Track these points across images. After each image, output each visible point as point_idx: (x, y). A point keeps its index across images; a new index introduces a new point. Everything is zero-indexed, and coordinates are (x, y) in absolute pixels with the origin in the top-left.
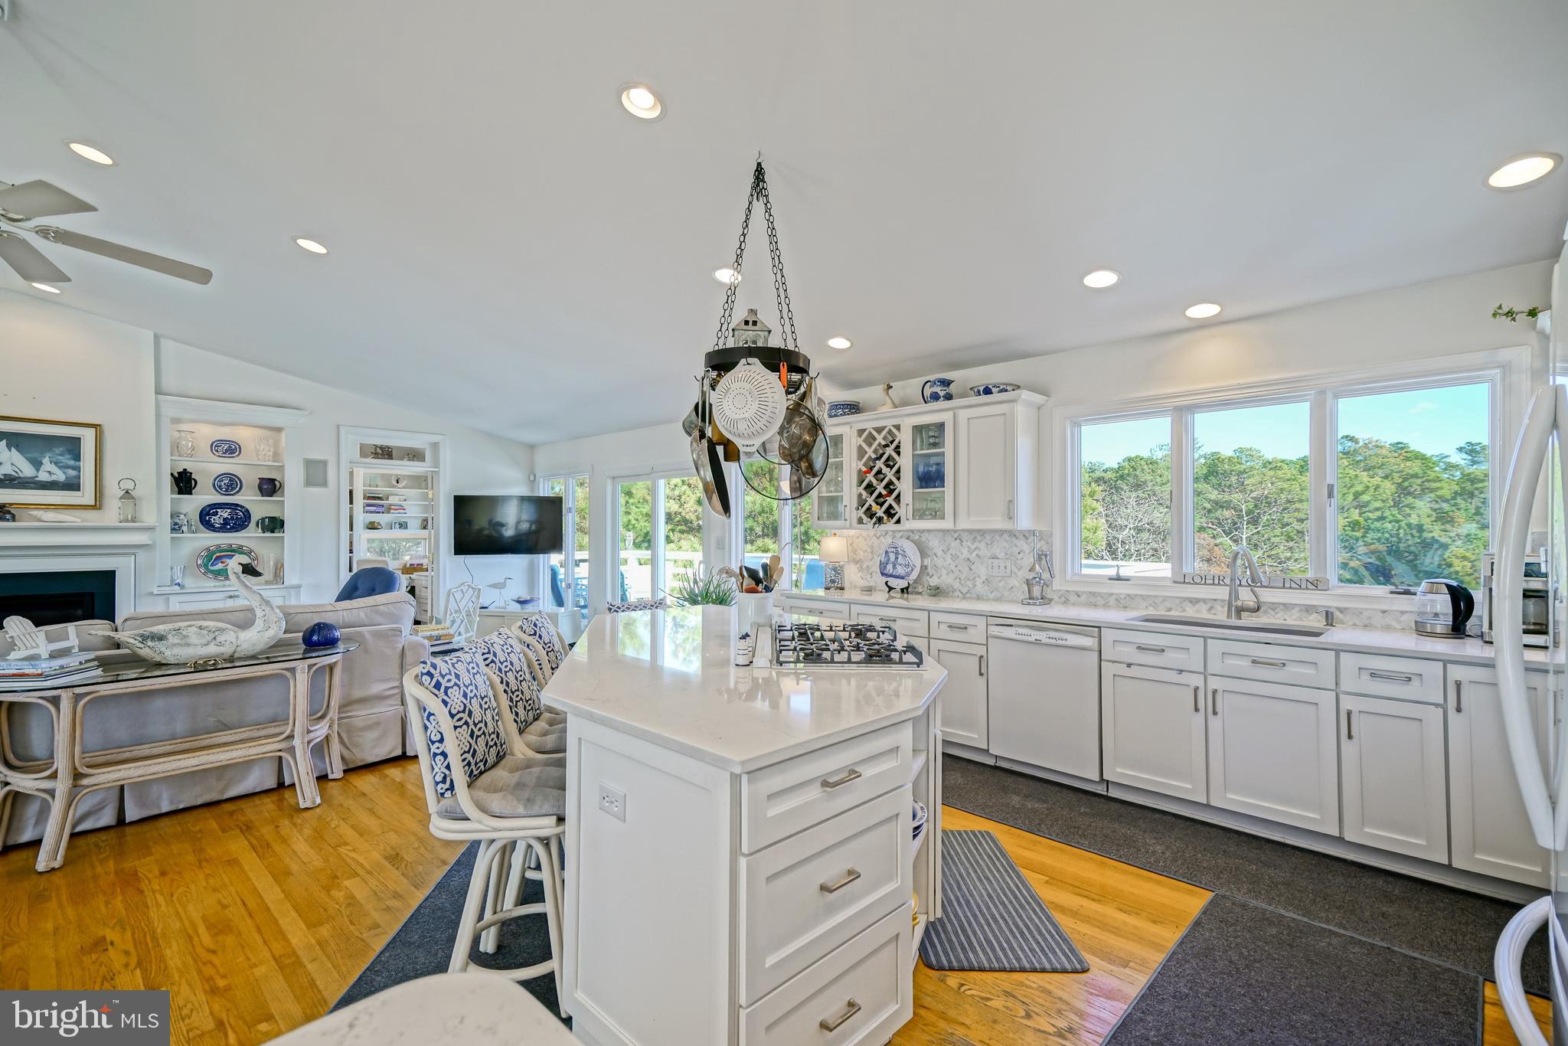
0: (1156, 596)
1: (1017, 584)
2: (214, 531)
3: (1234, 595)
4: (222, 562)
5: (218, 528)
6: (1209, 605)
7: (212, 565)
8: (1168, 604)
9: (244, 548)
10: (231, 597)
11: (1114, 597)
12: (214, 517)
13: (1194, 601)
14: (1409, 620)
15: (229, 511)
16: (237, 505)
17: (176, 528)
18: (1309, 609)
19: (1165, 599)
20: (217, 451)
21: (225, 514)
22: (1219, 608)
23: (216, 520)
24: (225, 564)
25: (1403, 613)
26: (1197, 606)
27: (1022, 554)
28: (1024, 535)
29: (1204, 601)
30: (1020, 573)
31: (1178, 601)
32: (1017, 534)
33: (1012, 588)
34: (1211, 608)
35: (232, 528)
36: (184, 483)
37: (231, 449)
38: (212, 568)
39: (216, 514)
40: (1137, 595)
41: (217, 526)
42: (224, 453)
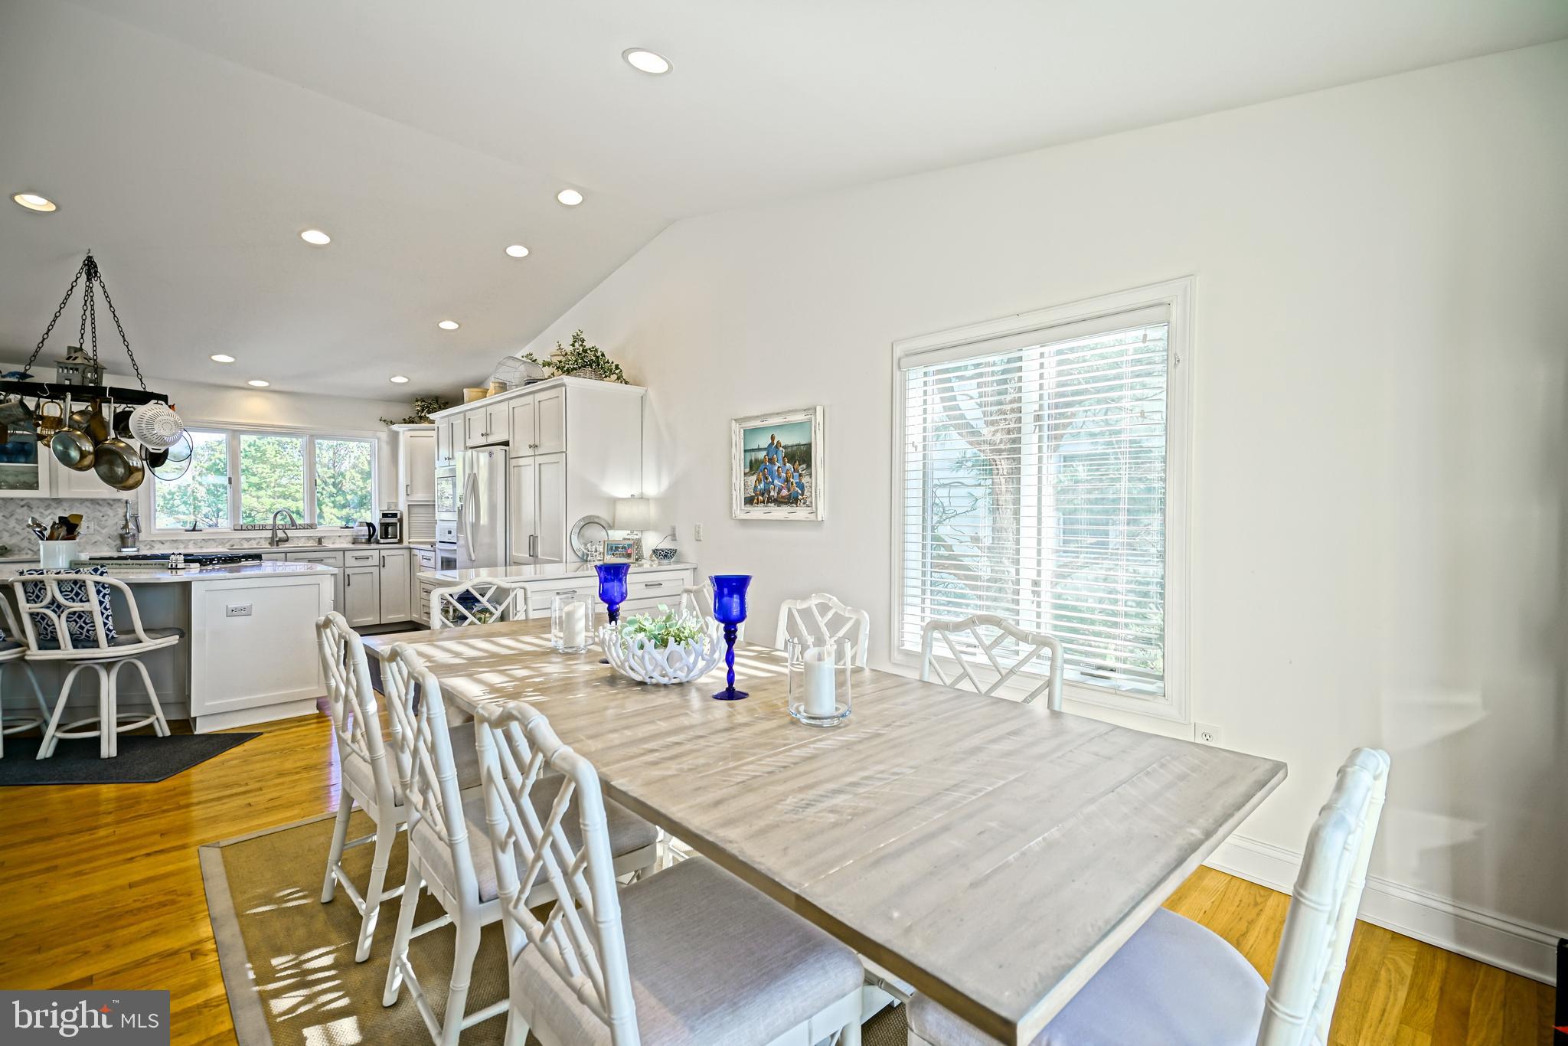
0: (224, 539)
1: (101, 539)
3: (274, 534)
6: (257, 541)
8: (231, 543)
11: (192, 542)
13: (248, 540)
14: (350, 539)
18: (309, 538)
19: (230, 540)
22: (263, 542)
25: (347, 536)
26: (250, 542)
27: (105, 518)
28: (108, 503)
29: (254, 539)
30: (104, 531)
31: (238, 540)
32: (101, 502)
33: (95, 542)
34: (259, 543)
40: (210, 539)
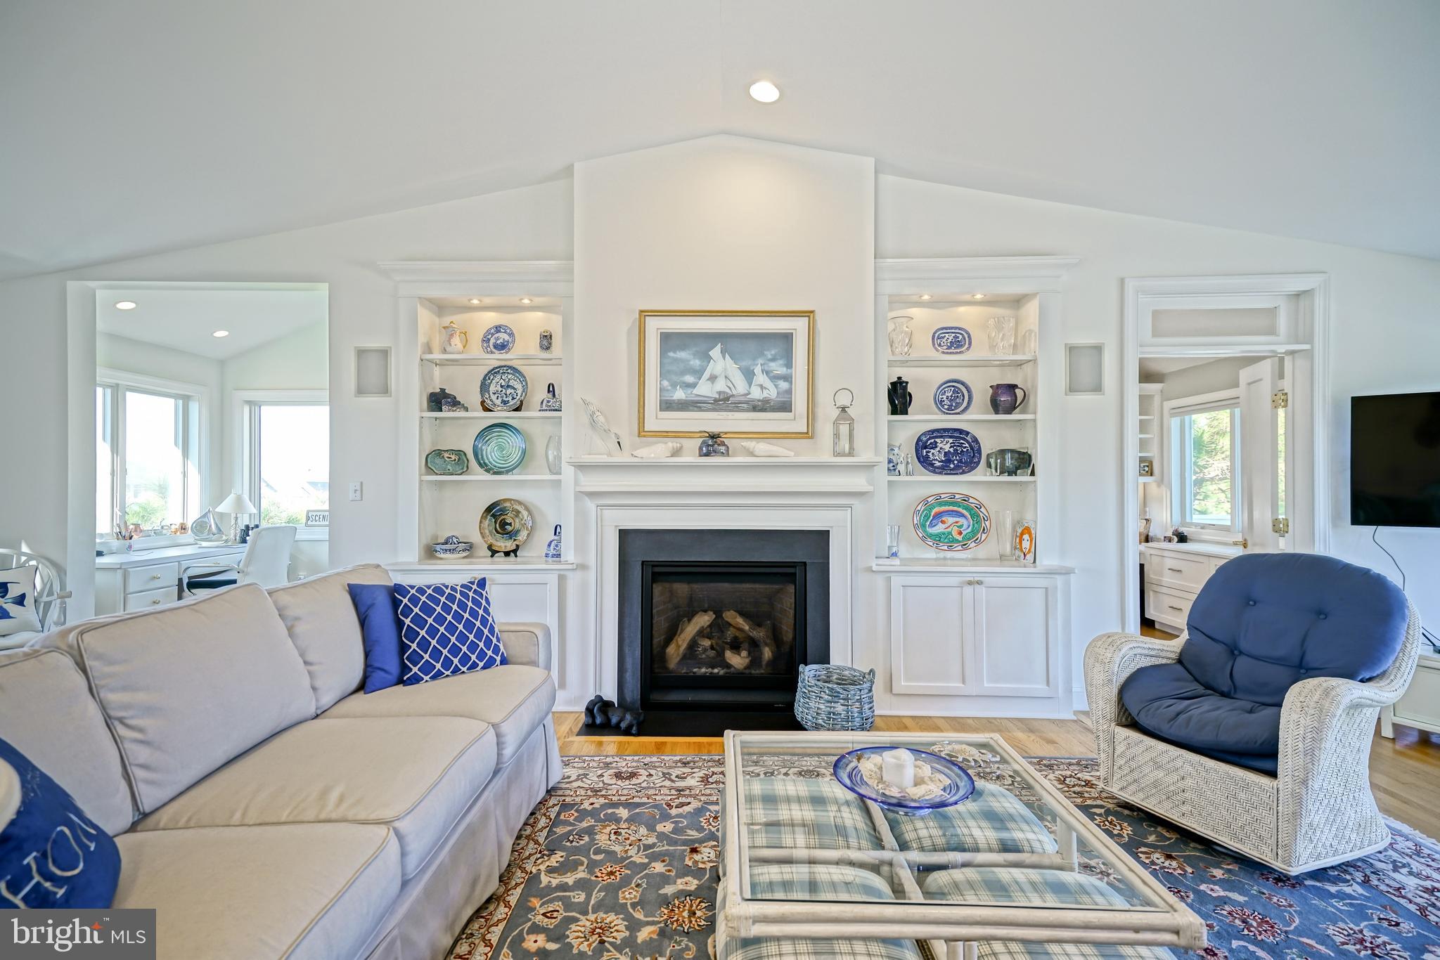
2: (934, 472)
4: (943, 522)
5: (938, 468)
7: (931, 526)
9: (971, 500)
10: (970, 583)
12: (932, 451)
15: (951, 440)
16: (961, 431)
17: (893, 468)
20: (940, 345)
21: (945, 445)
23: (936, 456)
24: (946, 525)
35: (957, 467)
36: (899, 398)
37: (955, 340)
38: (930, 530)
39: (934, 446)
41: (938, 464)
42: (949, 348)
